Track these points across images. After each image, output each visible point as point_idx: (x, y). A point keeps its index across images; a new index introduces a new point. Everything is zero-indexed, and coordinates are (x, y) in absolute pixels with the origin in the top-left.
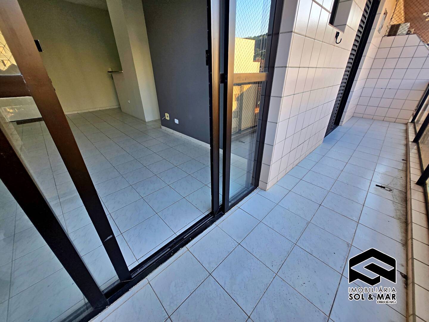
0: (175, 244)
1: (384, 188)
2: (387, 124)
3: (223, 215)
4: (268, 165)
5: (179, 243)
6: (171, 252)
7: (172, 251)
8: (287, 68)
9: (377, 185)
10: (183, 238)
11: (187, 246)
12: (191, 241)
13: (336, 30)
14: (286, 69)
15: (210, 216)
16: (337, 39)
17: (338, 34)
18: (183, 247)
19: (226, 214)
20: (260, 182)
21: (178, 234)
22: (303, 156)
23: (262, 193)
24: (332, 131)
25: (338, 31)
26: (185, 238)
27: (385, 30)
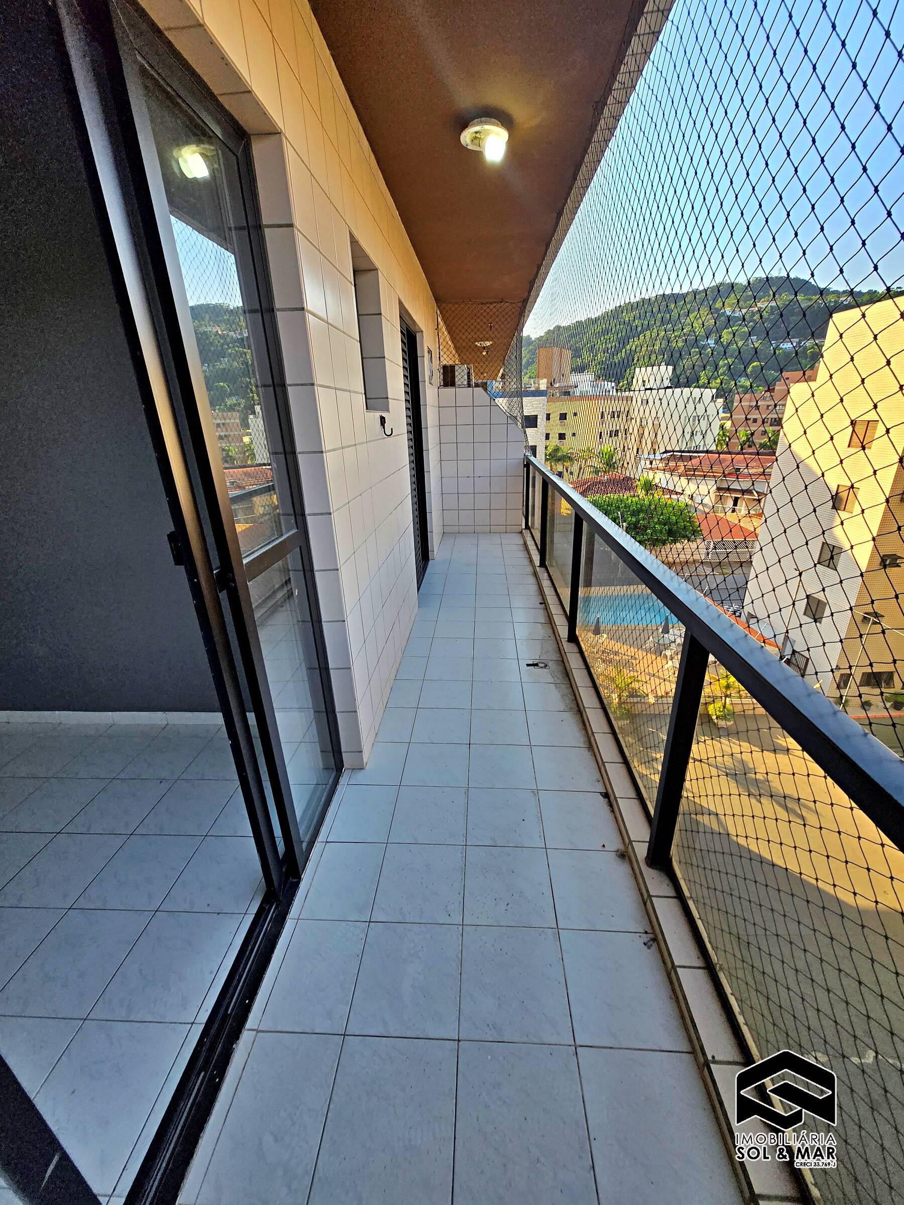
0: (212, 1049)
1: (536, 665)
2: (496, 539)
3: (298, 883)
4: (352, 712)
5: (221, 1039)
6: (212, 1079)
7: (212, 1071)
8: (332, 515)
9: (528, 665)
10: (226, 1016)
11: (249, 1024)
12: (251, 1006)
13: (378, 414)
14: (331, 517)
15: (267, 908)
16: (384, 428)
17: (383, 420)
18: (238, 1038)
19: (306, 877)
20: (345, 756)
21: (204, 1017)
22: (400, 654)
23: (360, 777)
24: (424, 576)
25: (380, 414)
26: (231, 1013)
27: (438, 378)
